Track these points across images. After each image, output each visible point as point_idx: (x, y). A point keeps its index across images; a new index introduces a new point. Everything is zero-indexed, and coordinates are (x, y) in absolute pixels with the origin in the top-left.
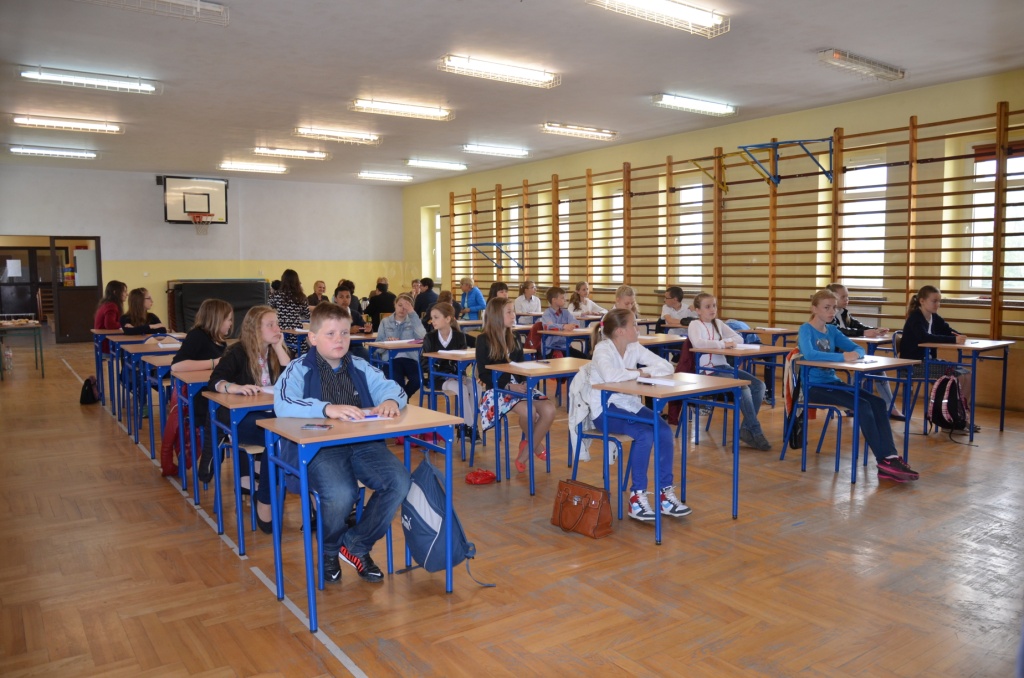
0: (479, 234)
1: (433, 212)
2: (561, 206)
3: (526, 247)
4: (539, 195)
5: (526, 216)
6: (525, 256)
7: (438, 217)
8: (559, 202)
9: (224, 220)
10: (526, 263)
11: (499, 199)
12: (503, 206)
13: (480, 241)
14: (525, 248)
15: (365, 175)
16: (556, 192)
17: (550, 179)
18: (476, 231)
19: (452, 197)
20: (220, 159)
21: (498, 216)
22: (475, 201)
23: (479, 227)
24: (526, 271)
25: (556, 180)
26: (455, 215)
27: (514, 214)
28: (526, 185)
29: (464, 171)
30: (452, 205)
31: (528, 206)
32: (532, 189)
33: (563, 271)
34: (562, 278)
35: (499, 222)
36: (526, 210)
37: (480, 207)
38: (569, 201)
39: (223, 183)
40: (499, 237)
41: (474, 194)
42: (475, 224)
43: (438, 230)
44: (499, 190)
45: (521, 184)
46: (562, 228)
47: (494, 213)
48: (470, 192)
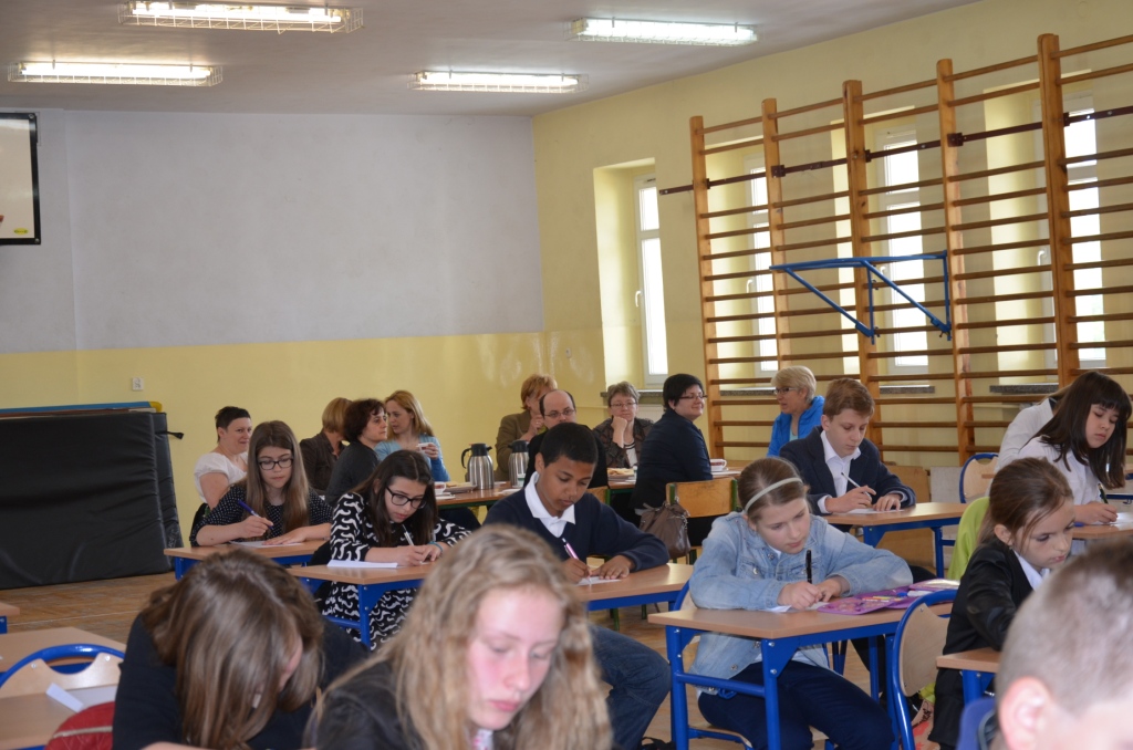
0: (794, 236)
1: (630, 182)
2: (1070, 132)
3: (957, 265)
4: (988, 103)
5: (951, 171)
6: (956, 295)
7: (649, 198)
8: (1067, 120)
9: (31, 235)
10: (960, 315)
11: (855, 125)
12: (871, 146)
13: (795, 257)
14: (955, 270)
15: (439, 79)
16: (1054, 86)
17: (1033, 50)
18: (782, 227)
19: (698, 130)
20: (17, 49)
21: (855, 176)
22: (774, 139)
23: (791, 214)
24: (962, 339)
25: (1050, 51)
26: (709, 184)
27: (902, 169)
28: (947, 76)
29: (748, 46)
30: (700, 153)
31: (957, 140)
32: (964, 88)
33: (1087, 332)
34: (1084, 354)
35: (858, 194)
36: (951, 153)
37: (790, 154)
38: (1093, 116)
39: (24, 126)
40: (860, 239)
41: (771, 115)
42: (776, 205)
43: (651, 234)
44: (854, 96)
45: (932, 74)
46: (1077, 200)
47: (843, 168)
48: (758, 112)
